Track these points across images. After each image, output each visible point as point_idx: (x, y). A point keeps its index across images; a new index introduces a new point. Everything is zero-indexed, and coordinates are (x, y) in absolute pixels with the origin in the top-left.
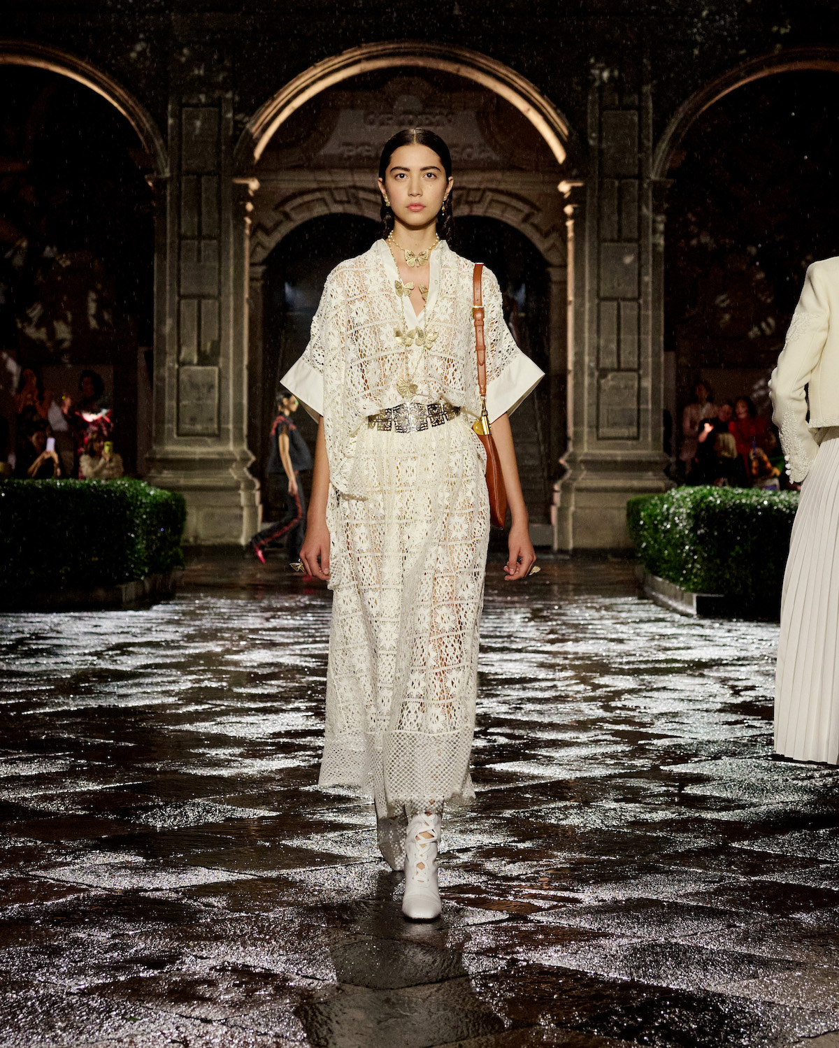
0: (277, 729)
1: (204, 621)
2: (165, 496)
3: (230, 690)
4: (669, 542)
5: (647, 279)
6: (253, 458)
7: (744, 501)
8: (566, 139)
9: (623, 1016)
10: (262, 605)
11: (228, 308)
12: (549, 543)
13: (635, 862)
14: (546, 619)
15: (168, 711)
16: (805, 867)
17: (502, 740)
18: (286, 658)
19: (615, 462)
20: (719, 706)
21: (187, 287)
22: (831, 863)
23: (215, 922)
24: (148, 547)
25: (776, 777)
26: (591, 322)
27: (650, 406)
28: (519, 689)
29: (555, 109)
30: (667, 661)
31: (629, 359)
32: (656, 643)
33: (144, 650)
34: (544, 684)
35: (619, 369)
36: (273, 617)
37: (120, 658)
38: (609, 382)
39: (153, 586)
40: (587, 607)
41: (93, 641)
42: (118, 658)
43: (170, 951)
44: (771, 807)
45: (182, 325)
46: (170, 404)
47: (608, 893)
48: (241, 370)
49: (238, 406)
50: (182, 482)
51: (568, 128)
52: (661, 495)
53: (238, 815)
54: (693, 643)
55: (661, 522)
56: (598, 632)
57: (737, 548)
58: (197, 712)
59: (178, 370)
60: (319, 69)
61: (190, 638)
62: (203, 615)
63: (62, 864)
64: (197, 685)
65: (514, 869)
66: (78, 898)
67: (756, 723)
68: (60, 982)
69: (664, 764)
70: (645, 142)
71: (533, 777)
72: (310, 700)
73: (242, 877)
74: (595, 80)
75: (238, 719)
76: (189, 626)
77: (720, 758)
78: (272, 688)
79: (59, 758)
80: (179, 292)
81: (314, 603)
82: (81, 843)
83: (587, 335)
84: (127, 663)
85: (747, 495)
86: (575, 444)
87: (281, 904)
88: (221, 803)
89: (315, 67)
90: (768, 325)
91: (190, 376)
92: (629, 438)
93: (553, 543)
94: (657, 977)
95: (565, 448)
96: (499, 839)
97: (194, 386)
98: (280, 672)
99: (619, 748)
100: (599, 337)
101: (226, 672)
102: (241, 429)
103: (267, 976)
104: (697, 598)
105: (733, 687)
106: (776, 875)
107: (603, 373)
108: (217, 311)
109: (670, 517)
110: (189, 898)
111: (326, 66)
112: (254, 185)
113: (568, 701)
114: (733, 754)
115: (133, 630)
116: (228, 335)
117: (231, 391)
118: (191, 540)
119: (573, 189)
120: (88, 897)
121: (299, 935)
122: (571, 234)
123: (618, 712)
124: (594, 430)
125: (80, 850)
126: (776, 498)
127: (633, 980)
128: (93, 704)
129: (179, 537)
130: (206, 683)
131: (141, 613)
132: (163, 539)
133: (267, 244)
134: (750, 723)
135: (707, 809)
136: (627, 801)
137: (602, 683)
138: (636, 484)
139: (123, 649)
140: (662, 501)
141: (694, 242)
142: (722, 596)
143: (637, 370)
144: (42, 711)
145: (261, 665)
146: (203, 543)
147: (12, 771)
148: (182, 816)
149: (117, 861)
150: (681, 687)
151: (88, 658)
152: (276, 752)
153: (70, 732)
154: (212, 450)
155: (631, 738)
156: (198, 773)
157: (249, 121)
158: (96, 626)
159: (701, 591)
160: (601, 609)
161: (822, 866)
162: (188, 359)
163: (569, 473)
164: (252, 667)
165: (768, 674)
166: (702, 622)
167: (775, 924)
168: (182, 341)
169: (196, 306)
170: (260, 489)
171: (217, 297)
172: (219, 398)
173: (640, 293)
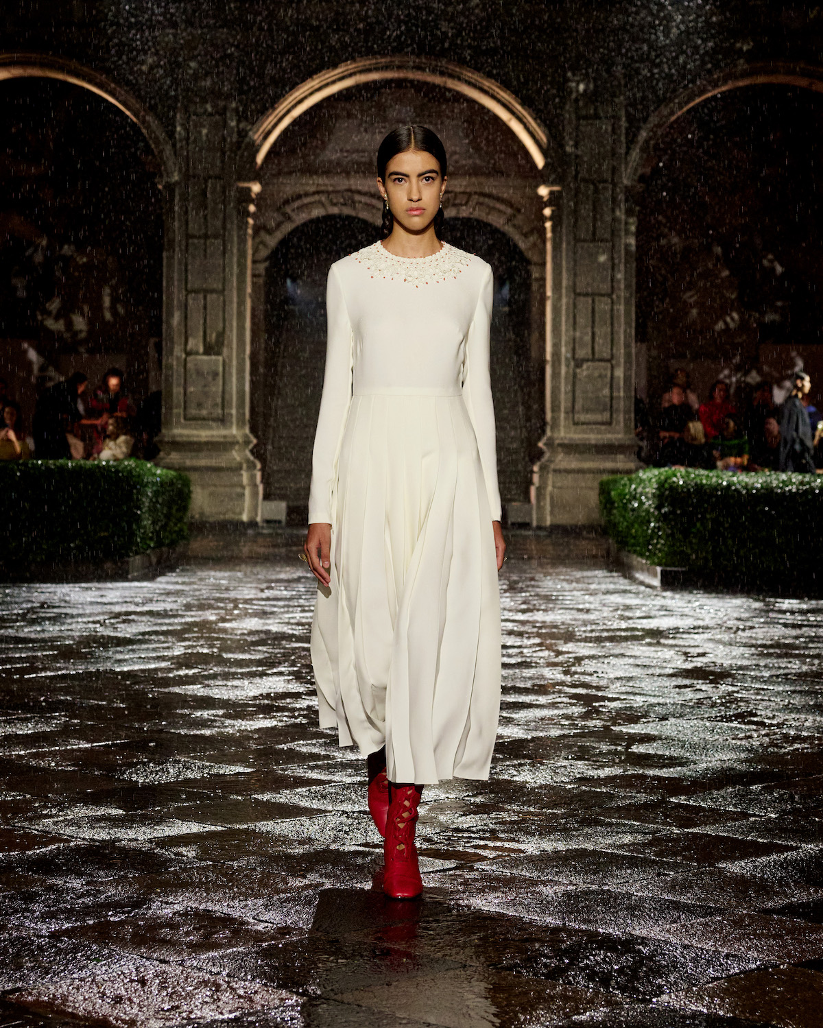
2: (171, 476)
3: (220, 656)
4: (636, 519)
5: (619, 276)
6: (255, 441)
7: (704, 482)
8: (545, 146)
11: (231, 302)
12: (527, 520)
14: (522, 590)
19: (590, 446)
20: (671, 671)
21: (194, 282)
23: (184, 870)
24: (153, 524)
25: (717, 737)
26: (567, 316)
27: (622, 394)
29: (535, 119)
31: (603, 350)
32: (619, 612)
33: (144, 618)
35: (593, 360)
36: (268, 588)
38: (584, 372)
39: (159, 559)
41: (99, 609)
42: (119, 625)
43: (138, 897)
45: (189, 318)
46: (177, 391)
47: (549, 845)
48: (244, 359)
49: (241, 392)
50: (188, 463)
51: (547, 137)
52: (631, 476)
53: (215, 771)
54: (653, 613)
55: (630, 501)
56: (568, 602)
57: (698, 525)
58: (187, 676)
59: (185, 360)
60: (317, 81)
61: (188, 607)
64: (190, 651)
66: (59, 847)
67: (704, 687)
70: (618, 149)
73: (213, 828)
74: (571, 92)
75: (225, 682)
77: (667, 719)
79: (54, 718)
80: (186, 287)
83: (563, 328)
84: (126, 631)
85: (708, 476)
86: (552, 430)
88: (201, 759)
89: (313, 79)
90: (732, 319)
91: (196, 365)
92: (603, 423)
93: (531, 519)
95: (544, 432)
97: (199, 373)
100: (574, 329)
101: (218, 639)
102: (244, 414)
103: (227, 921)
104: (662, 572)
105: (686, 654)
106: (708, 828)
107: (579, 364)
108: (221, 304)
109: (638, 496)
110: (161, 848)
111: (322, 78)
113: (532, 667)
116: (231, 326)
117: (234, 380)
118: (197, 516)
119: (551, 193)
122: (549, 235)
123: (576, 676)
124: (571, 415)
126: (735, 479)
127: (564, 924)
129: (184, 515)
131: (145, 584)
132: (168, 516)
133: (269, 243)
134: (698, 687)
135: (651, 766)
137: (564, 649)
138: (609, 465)
140: (631, 481)
141: (664, 242)
142: (684, 569)
143: (610, 360)
144: (43, 674)
145: (251, 633)
146: (208, 519)
147: (10, 730)
148: (163, 772)
149: (99, 813)
150: (637, 654)
151: (91, 626)
152: (256, 713)
153: (66, 695)
154: (215, 433)
155: (586, 700)
156: (183, 732)
157: (250, 130)
158: (102, 596)
159: (666, 565)
160: (572, 581)
161: (752, 819)
162: (194, 349)
163: (547, 456)
164: (243, 634)
165: (719, 642)
166: (665, 594)
167: (702, 873)
168: (189, 332)
169: (202, 299)
170: (261, 470)
171: (222, 291)
172: (224, 383)
173: (613, 290)
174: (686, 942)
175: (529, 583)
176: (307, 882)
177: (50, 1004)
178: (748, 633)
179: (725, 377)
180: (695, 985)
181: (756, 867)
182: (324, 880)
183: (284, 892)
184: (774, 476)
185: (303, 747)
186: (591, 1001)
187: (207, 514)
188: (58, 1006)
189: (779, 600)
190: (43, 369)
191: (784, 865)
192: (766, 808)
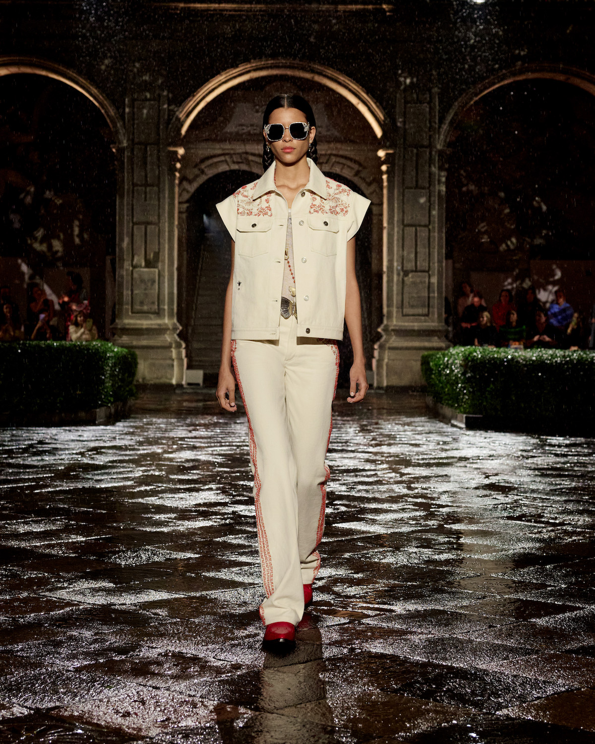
0: (198, 502)
1: (150, 432)
2: (124, 352)
3: (167, 477)
4: (448, 382)
5: (435, 213)
6: (181, 328)
7: (496, 356)
8: (382, 123)
9: (424, 684)
10: (187, 422)
11: (164, 231)
13: (429, 586)
14: (369, 431)
15: (128, 490)
16: (538, 589)
17: (343, 509)
18: (203, 457)
19: (414, 331)
20: (475, 485)
21: (138, 217)
22: (554, 586)
23: (161, 625)
24: (113, 385)
25: (519, 532)
26: (398, 240)
27: (436, 295)
28: (353, 476)
29: (375, 103)
30: (447, 458)
31: (422, 264)
32: (440, 446)
33: (111, 451)
34: (369, 473)
35: (416, 271)
36: (194, 430)
37: (97, 456)
38: (409, 279)
39: (116, 411)
40: (396, 424)
41: (80, 444)
42: (95, 456)
43: (132, 644)
44: (515, 551)
45: (135, 242)
46: (127, 293)
47: (412, 606)
48: (173, 273)
49: (171, 294)
50: (135, 343)
51: (383, 115)
52: (443, 352)
53: (174, 557)
55: (444, 369)
56: (403, 439)
57: (492, 386)
58: (146, 490)
59: (132, 271)
60: (223, 77)
61: (141, 443)
62: (149, 428)
63: (61, 588)
64: (146, 474)
65: (352, 591)
66: (72, 610)
67: (498, 497)
68: (62, 663)
69: (446, 523)
70: (433, 124)
71: (363, 532)
72: (219, 483)
73: (177, 596)
74: (401, 85)
75: (173, 495)
76: (140, 436)
78: (194, 475)
79: (58, 520)
80: (132, 221)
81: (221, 421)
82: (73, 575)
83: (395, 249)
84: (101, 460)
85: (498, 352)
86: (387, 320)
87: (203, 613)
88: (163, 549)
89: (221, 75)
90: (512, 242)
91: (139, 275)
92: (422, 315)
93: (374, 383)
94: (445, 659)
95: (381, 322)
96: (342, 572)
97: (142, 281)
98: (199, 465)
99: (418, 514)
100: (403, 250)
101: (164, 465)
102: (173, 309)
103: (195, 659)
104: (466, 417)
105: (485, 474)
106: (519, 595)
107: (406, 273)
108: (157, 233)
109: (449, 366)
110: (143, 610)
111: (227, 75)
112: (181, 151)
113: (385, 484)
115: (104, 438)
116: (164, 248)
117: (166, 285)
118: (141, 380)
119: (387, 155)
120: (79, 609)
121: (215, 633)
122: (385, 184)
123: (416, 490)
124: (400, 310)
125: (73, 579)
126: (516, 354)
127: (429, 661)
128: (80, 486)
129: (133, 378)
130: (152, 472)
131: (108, 427)
132: (123, 380)
133: (189, 189)
134: (494, 496)
135: (475, 552)
136: (422, 547)
137: (405, 472)
138: (427, 344)
139: (97, 450)
140: (444, 356)
141: (464, 189)
142: (481, 416)
143: (428, 271)
144: (46, 490)
145: (187, 461)
146: (148, 382)
147: (27, 528)
148: (138, 557)
149: (97, 586)
151: (75, 456)
152: (197, 516)
153: (64, 504)
154: (154, 322)
155: (425, 507)
156: (148, 529)
157: (178, 110)
158: (80, 436)
159: (469, 413)
160: (404, 425)
161: (549, 588)
162: (139, 263)
163: (384, 338)
164: (181, 462)
166: (469, 433)
167: (519, 626)
168: (135, 252)
169: (143, 229)
170: (185, 348)
171: (157, 224)
172: (159, 288)
173: (430, 222)
174: (515, 673)
175: (375, 426)
176: (247, 632)
177: (80, 717)
178: (530, 461)
179: (509, 284)
180: (525, 702)
181: (556, 621)
182: (260, 631)
183: (233, 639)
185: (232, 539)
186: (454, 714)
187: (147, 378)
188: (87, 719)
189: (549, 438)
190: (32, 277)
191: (576, 619)
192: (558, 581)
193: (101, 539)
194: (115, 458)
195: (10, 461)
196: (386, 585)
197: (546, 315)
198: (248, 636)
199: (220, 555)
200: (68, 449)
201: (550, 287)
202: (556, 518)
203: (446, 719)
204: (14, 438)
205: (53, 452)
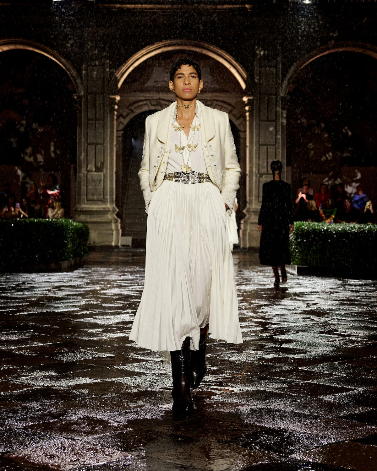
0: (118, 321)
1: (94, 277)
2: (80, 226)
3: (101, 305)
5: (279, 137)
6: (118, 210)
7: (316, 228)
8: (246, 79)
10: (119, 270)
11: (107, 149)
13: (258, 375)
15: (74, 314)
16: (327, 377)
18: (125, 292)
20: (301, 312)
21: (91, 140)
22: (338, 375)
23: (83, 399)
24: (73, 247)
25: (320, 340)
26: (256, 154)
29: (241, 68)
33: (68, 289)
35: (267, 174)
36: (123, 275)
37: (58, 292)
38: (263, 179)
39: (75, 263)
40: (252, 271)
41: (48, 284)
42: (57, 292)
43: (63, 411)
44: (317, 353)
45: (88, 156)
46: (84, 188)
47: (244, 388)
48: (113, 174)
49: (111, 188)
50: (88, 220)
51: (247, 75)
53: (98, 356)
54: (294, 286)
56: (256, 281)
57: (314, 247)
58: (86, 314)
59: (87, 174)
60: (145, 51)
61: (88, 284)
62: (94, 274)
63: (23, 376)
64: (87, 303)
65: (208, 378)
66: (28, 389)
67: (315, 319)
68: (16, 424)
69: (275, 335)
70: (278, 80)
72: (133, 309)
73: (96, 381)
74: (257, 55)
75: (103, 317)
76: (88, 279)
77: (298, 333)
78: (118, 304)
79: (28, 332)
80: (87, 142)
81: (141, 269)
82: (32, 367)
83: (254, 160)
84: (60, 294)
85: (318, 225)
86: (249, 205)
87: (112, 392)
88: (92, 351)
89: (143, 50)
90: (329, 156)
91: (92, 177)
93: (241, 245)
94: (261, 422)
95: (246, 206)
97: (93, 180)
98: (122, 298)
99: (258, 329)
100: (259, 160)
101: (100, 298)
102: (113, 198)
103: (101, 422)
104: (298, 267)
105: (307, 304)
106: (315, 380)
107: (261, 175)
108: (102, 150)
110: (73, 390)
111: (147, 49)
112: (118, 98)
114: (304, 331)
115: (64, 280)
116: (107, 160)
117: (109, 183)
118: (92, 243)
119: (249, 100)
120: (32, 389)
121: (116, 405)
122: (248, 118)
123: (259, 314)
124: (257, 198)
125: (31, 370)
126: (330, 227)
128: (45, 311)
129: (86, 243)
130: (92, 302)
131: (68, 274)
132: (79, 243)
133: (124, 122)
134: (312, 318)
135: (290, 354)
136: (258, 350)
137: (253, 302)
139: (59, 288)
141: (299, 122)
142: (307, 266)
144: (23, 313)
145: (115, 295)
146: (97, 245)
147: (7, 338)
148: (75, 356)
149: (46, 374)
150: (286, 304)
151: (45, 292)
152: (117, 330)
153: (33, 322)
154: (101, 206)
155: (263, 324)
156: (84, 338)
157: (115, 72)
158: (50, 279)
159: (299, 264)
160: (258, 272)
161: (335, 377)
162: (91, 169)
163: (247, 216)
164: (112, 296)
165: (322, 298)
166: (299, 277)
167: (312, 400)
168: (89, 161)
169: (94, 147)
170: (120, 223)
171: (103, 144)
172: (104, 185)
173: (276, 143)
174: (304, 431)
175: (239, 273)
176: (137, 404)
177: (23, 458)
178: (335, 295)
179: (327, 181)
180: (308, 450)
181: (336, 398)
182: (145, 404)
183: (127, 409)
184: (348, 225)
186: (261, 457)
187: (97, 242)
188: (26, 459)
189: (349, 280)
190: (24, 178)
191: (349, 397)
192: (341, 372)
193: (53, 344)
194: (69, 293)
195: (3, 295)
196: (231, 374)
197: (350, 202)
198: (136, 407)
199: (127, 355)
200: (40, 287)
201: (354, 184)
202: (345, 332)
203: (255, 460)
204: (7, 280)
205: (31, 289)
